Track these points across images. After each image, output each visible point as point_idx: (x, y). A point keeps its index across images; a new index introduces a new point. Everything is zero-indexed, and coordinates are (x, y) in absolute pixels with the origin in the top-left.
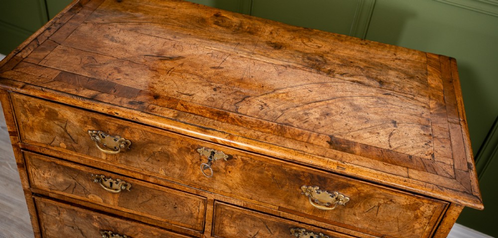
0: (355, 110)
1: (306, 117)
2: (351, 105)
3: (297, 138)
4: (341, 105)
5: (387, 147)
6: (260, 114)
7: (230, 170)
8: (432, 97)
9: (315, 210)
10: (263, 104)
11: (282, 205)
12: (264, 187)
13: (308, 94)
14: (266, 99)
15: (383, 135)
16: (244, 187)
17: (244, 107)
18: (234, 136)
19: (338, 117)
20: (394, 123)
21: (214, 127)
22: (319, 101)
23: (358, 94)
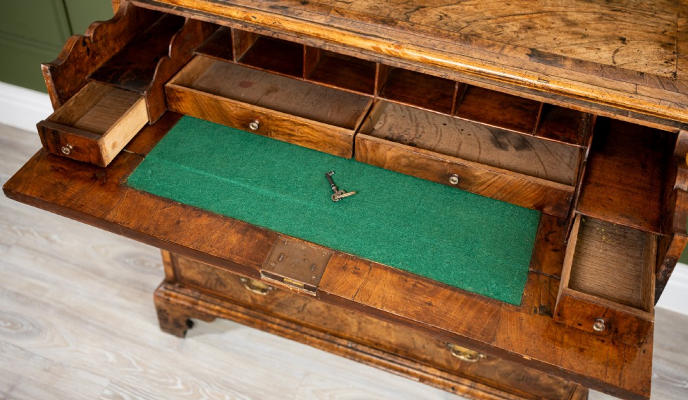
0: (568, 25)
1: (499, 30)
2: (563, 20)
3: (486, 49)
4: (549, 19)
5: (610, 63)
6: (438, 24)
8: (681, 15)
10: (442, 15)
13: (504, 8)
14: (447, 10)
15: (605, 51)
17: (417, 17)
18: (402, 44)
19: (544, 32)
20: (623, 40)
21: (377, 34)
22: (519, 15)
23: (574, 9)
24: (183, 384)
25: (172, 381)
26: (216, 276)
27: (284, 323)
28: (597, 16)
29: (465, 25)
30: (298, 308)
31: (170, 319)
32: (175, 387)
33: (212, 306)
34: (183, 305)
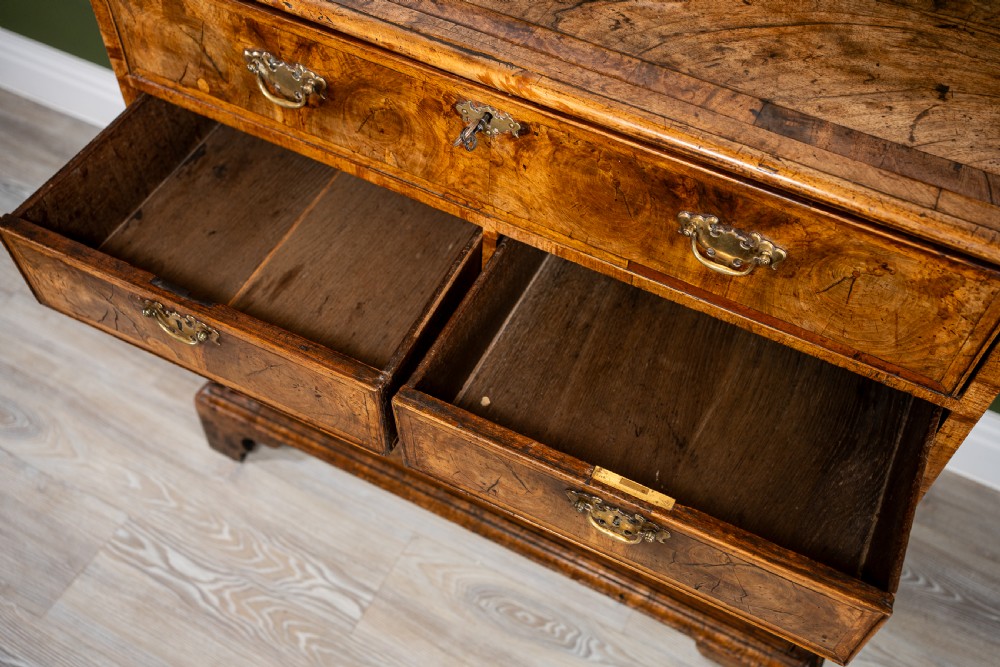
0: (847, 53)
1: (716, 55)
2: (841, 41)
3: (679, 96)
4: (815, 38)
5: (904, 140)
6: (607, 37)
7: (525, 161)
9: (707, 275)
10: (621, 18)
11: (635, 258)
12: (597, 210)
13: (737, 10)
15: (900, 113)
16: (555, 206)
17: (574, 20)
18: (532, 74)
19: (798, 65)
20: (942, 91)
21: (492, 52)
22: (762, 26)
23: (867, 19)
24: (232, 533)
25: (215, 526)
28: (908, 36)
29: (656, 41)
31: (220, 434)
32: (219, 537)
33: (276, 427)
34: (234, 420)
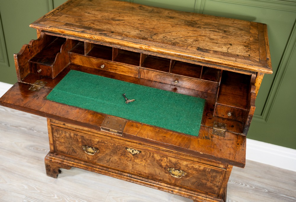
0: (211, 40)
1: (186, 41)
2: (209, 38)
3: (181, 47)
4: (204, 38)
5: (227, 52)
6: (163, 39)
8: (251, 37)
10: (164, 36)
13: (187, 34)
14: (166, 35)
15: (224, 48)
17: (155, 37)
18: (150, 46)
19: (202, 42)
20: (231, 45)
21: (141, 42)
22: (193, 36)
23: (213, 35)
24: (57, 196)
25: (52, 195)
26: (72, 149)
27: (101, 167)
28: (221, 37)
29: (173, 40)
30: (107, 160)
31: (51, 169)
32: (54, 198)
33: (70, 162)
34: (57, 162)
